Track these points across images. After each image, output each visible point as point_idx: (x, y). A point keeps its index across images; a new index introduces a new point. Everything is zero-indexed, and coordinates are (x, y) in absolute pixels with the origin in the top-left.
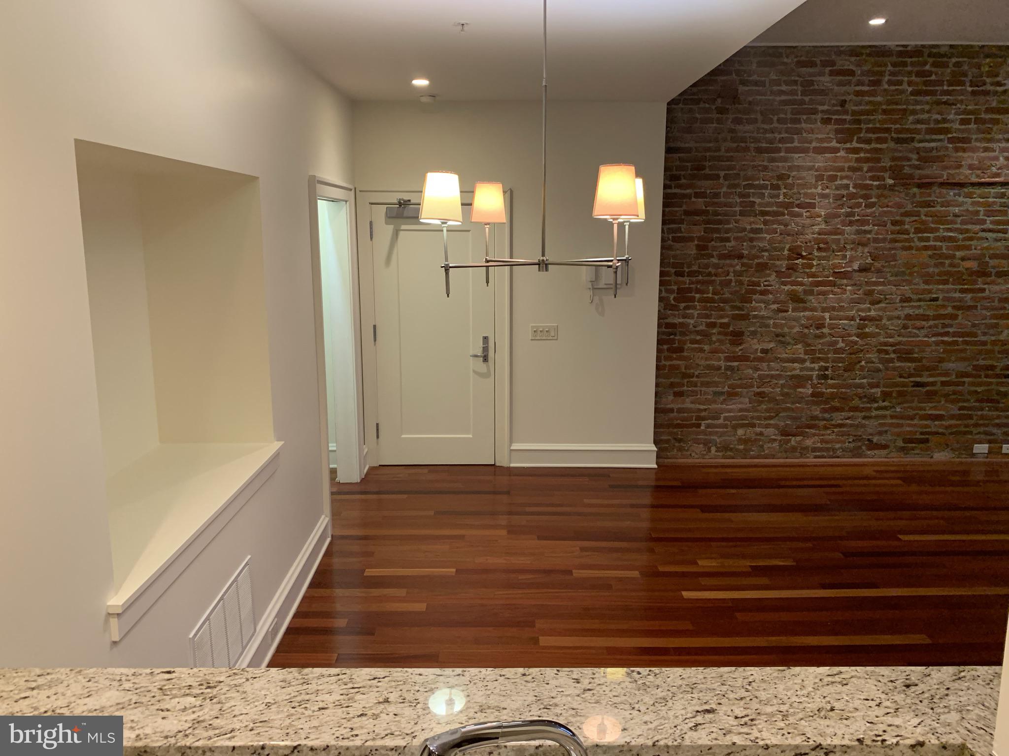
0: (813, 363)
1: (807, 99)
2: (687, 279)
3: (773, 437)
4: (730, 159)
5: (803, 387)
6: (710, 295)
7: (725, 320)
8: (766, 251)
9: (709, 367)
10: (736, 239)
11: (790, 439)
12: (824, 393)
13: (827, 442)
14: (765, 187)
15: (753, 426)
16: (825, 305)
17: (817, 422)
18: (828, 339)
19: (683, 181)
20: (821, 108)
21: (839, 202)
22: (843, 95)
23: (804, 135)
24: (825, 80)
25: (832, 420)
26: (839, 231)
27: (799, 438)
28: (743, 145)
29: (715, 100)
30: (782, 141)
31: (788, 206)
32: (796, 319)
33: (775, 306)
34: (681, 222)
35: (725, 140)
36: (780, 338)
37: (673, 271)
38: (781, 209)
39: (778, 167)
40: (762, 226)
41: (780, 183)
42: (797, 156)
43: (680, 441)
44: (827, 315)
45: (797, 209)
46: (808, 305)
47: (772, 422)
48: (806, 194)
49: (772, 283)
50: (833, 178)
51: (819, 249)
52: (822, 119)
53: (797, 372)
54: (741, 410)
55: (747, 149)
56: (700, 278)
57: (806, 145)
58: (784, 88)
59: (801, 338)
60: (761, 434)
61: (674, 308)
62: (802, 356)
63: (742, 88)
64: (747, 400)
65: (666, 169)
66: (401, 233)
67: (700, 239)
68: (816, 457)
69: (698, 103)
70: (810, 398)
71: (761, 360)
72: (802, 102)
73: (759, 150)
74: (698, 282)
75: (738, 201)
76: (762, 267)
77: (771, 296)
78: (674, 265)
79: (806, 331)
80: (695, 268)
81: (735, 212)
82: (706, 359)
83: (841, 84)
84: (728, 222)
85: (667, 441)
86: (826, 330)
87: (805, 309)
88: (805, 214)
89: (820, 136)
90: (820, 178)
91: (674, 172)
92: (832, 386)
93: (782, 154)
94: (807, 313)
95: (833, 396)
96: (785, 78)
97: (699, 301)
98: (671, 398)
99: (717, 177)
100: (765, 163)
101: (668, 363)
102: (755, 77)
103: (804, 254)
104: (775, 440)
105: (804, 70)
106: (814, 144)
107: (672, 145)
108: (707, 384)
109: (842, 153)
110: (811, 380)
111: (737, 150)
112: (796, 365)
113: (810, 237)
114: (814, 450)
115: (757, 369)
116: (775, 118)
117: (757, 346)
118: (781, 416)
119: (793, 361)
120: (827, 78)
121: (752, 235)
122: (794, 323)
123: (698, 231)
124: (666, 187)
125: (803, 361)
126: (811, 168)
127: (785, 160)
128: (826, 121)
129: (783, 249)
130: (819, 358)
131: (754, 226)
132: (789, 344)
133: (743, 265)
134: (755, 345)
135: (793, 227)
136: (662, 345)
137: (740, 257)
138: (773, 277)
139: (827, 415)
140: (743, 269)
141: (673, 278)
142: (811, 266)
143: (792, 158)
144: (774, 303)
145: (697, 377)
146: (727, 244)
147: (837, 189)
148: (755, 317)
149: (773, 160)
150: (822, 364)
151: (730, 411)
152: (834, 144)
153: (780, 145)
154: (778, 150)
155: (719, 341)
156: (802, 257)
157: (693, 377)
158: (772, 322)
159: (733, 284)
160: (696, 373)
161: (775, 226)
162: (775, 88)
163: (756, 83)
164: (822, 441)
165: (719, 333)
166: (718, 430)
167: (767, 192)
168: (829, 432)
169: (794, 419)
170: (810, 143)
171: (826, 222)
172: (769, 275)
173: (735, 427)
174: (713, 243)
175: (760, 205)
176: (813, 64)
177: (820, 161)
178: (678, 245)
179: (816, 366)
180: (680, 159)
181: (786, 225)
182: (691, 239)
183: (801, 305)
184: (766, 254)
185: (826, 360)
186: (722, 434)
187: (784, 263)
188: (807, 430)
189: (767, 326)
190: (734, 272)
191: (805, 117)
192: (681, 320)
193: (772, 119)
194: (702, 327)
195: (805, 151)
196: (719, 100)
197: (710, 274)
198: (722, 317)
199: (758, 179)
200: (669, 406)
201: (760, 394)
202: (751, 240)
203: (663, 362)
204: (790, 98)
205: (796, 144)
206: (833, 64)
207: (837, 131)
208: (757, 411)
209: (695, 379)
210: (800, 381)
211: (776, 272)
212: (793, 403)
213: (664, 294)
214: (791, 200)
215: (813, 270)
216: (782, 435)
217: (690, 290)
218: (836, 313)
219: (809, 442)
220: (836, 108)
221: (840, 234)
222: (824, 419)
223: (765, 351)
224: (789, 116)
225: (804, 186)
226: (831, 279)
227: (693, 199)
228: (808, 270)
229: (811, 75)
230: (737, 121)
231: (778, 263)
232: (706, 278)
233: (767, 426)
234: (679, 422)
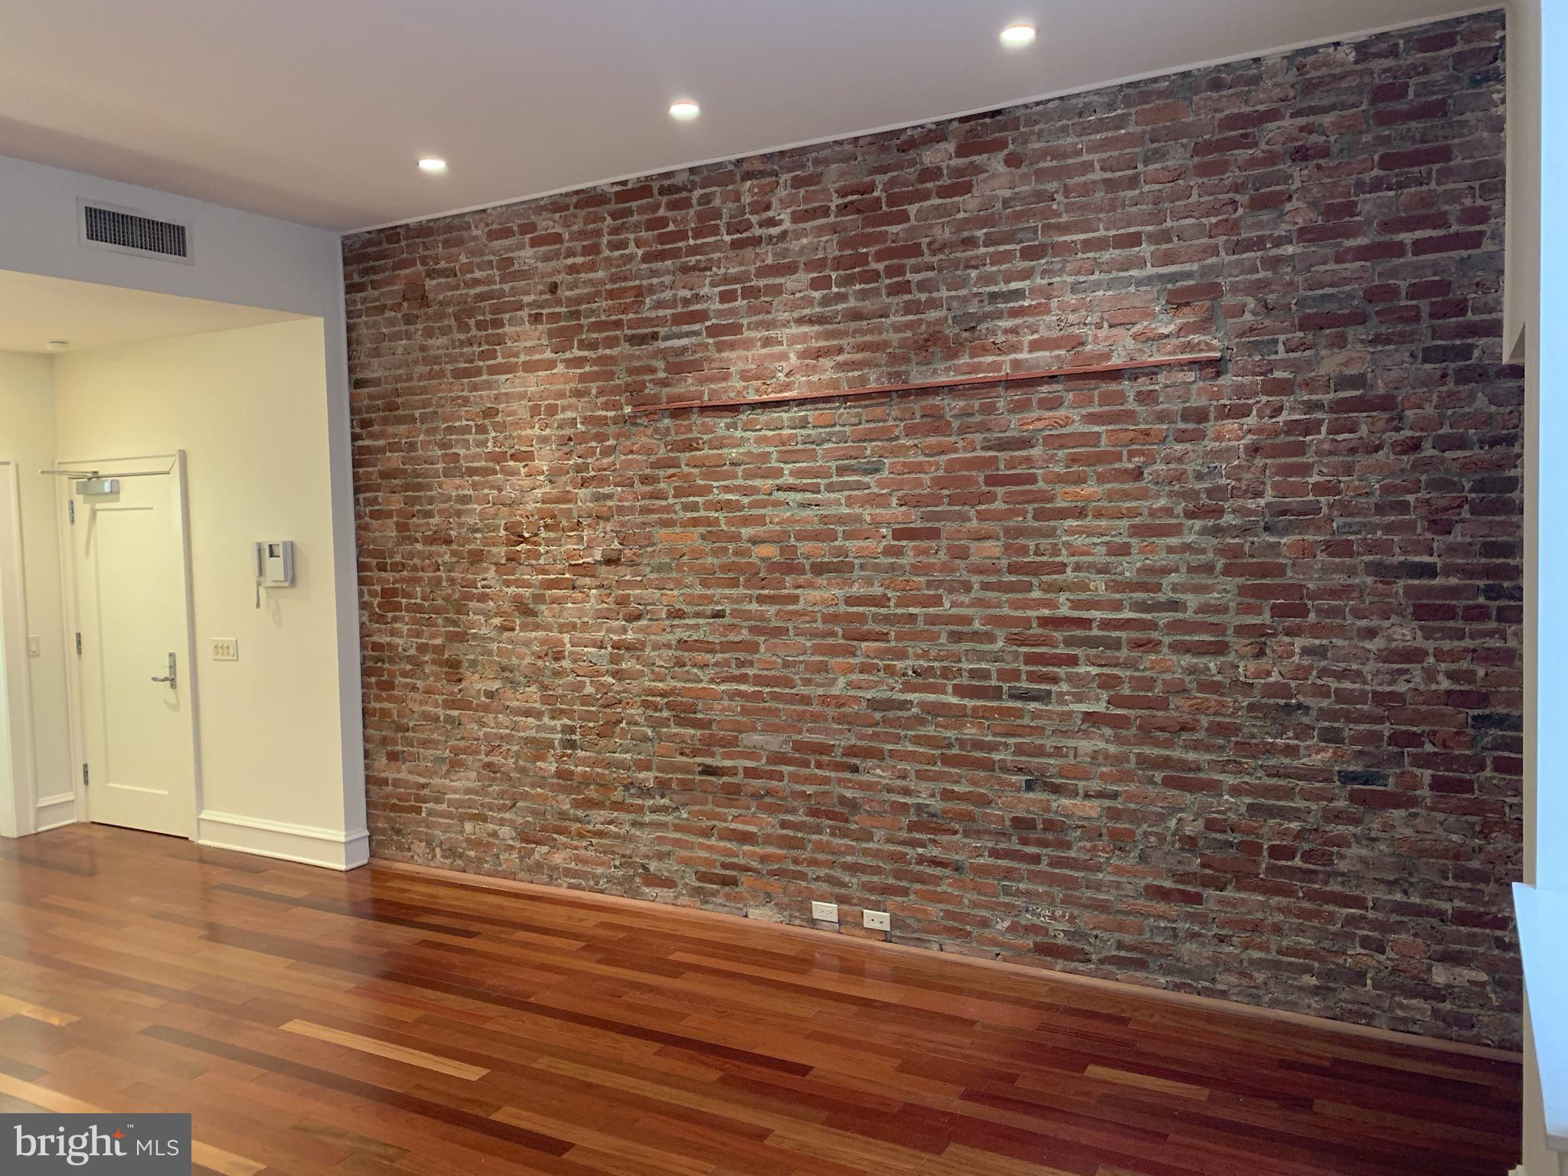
0: (553, 718)
1: (506, 287)
2: (389, 576)
3: (510, 842)
4: (424, 390)
5: (543, 758)
6: (419, 601)
7: (438, 641)
8: (477, 530)
9: (425, 716)
10: (440, 512)
11: (533, 850)
12: (572, 773)
13: (585, 862)
14: (466, 430)
15: (485, 819)
16: (562, 620)
17: (567, 823)
18: (571, 678)
19: (376, 428)
20: (527, 299)
21: (566, 449)
22: (552, 275)
23: (509, 344)
24: (527, 256)
25: (589, 823)
26: (570, 496)
27: (544, 849)
28: (437, 367)
29: (400, 305)
30: (483, 356)
31: (499, 458)
32: (527, 643)
33: (497, 621)
34: (377, 488)
35: (416, 363)
36: (506, 674)
37: (374, 562)
38: (491, 464)
39: (481, 397)
40: (471, 492)
41: (486, 422)
42: (504, 377)
43: (398, 832)
44: (566, 638)
45: (512, 463)
46: (538, 620)
47: (507, 816)
48: (520, 437)
49: (492, 583)
50: (552, 410)
51: (546, 526)
52: (530, 315)
53: (532, 733)
54: (468, 791)
55: (441, 374)
56: (405, 573)
57: (512, 359)
58: (478, 274)
59: (534, 676)
60: (495, 834)
61: (380, 619)
62: (537, 705)
63: (429, 284)
64: (473, 775)
65: (354, 411)
66: (99, 514)
67: (400, 512)
68: (571, 887)
69: (382, 313)
70: (555, 781)
71: (486, 709)
72: (501, 294)
73: (459, 374)
74: (402, 580)
75: (439, 453)
76: (477, 558)
77: (491, 603)
78: (372, 554)
79: (540, 663)
80: (398, 558)
81: (437, 470)
82: (421, 703)
83: (546, 259)
84: (430, 488)
85: (383, 831)
86: (566, 663)
87: (537, 627)
88: (523, 471)
89: (528, 344)
90: (535, 410)
91: (365, 416)
92: (584, 762)
93: (484, 377)
94: (540, 634)
95: (586, 780)
96: (477, 260)
97: (407, 610)
98: (384, 761)
99: (413, 419)
100: (465, 394)
101: (378, 705)
102: (443, 264)
103: (526, 535)
104: (512, 848)
105: (497, 244)
106: (523, 358)
107: (360, 376)
108: (425, 743)
109: (560, 368)
110: (554, 748)
111: (431, 376)
112: (530, 719)
113: (531, 507)
114: (567, 872)
115: (483, 725)
116: (472, 322)
117: (478, 686)
118: (520, 808)
119: (528, 713)
120: (527, 253)
121: (459, 506)
122: (524, 650)
123: (396, 503)
124: (355, 437)
125: (539, 715)
126: (522, 396)
127: (488, 385)
128: (536, 319)
129: (496, 529)
130: (562, 711)
131: (461, 492)
132: (518, 684)
133: (453, 554)
134: (476, 684)
135: (509, 493)
136: (369, 676)
137: (448, 542)
138: (491, 573)
139: (580, 813)
140: (454, 559)
141: (375, 574)
142: (538, 556)
143: (496, 382)
144: (496, 615)
145: (414, 730)
146: (431, 521)
147: (560, 427)
148: (475, 636)
149: (475, 388)
150: (566, 721)
151: (455, 792)
152: (549, 355)
153: (481, 363)
154: (478, 372)
155: (435, 674)
156: (525, 540)
157: (408, 730)
158: (494, 646)
159: (444, 584)
160: (411, 724)
161: (486, 491)
162: (469, 276)
163: (444, 273)
164: (578, 859)
165: (434, 662)
166: (441, 820)
167: (471, 438)
168: (584, 844)
169: (534, 813)
170: (517, 355)
171: (551, 481)
172: (487, 570)
173: (462, 819)
174: (415, 519)
175: (466, 456)
176: (507, 233)
177: (532, 384)
178: (375, 523)
179: (558, 724)
180: (371, 397)
181: (500, 490)
182: (389, 514)
183: (530, 619)
184: (479, 535)
185: (569, 714)
186: (447, 829)
187: (502, 550)
188: (555, 836)
189: (489, 653)
190: (445, 563)
191: (507, 316)
192: (388, 639)
193: (467, 324)
194: (412, 652)
195: (510, 369)
196: (405, 304)
197: (415, 568)
198: (433, 636)
199: (459, 418)
200: (383, 775)
201: (488, 766)
202: (459, 514)
203: (374, 704)
204: (487, 288)
205: (500, 360)
206: (533, 227)
207: (551, 334)
208: (487, 794)
209: (410, 734)
210: (538, 748)
211: (496, 564)
212: (533, 786)
213: (366, 598)
214: (503, 449)
215: (542, 561)
216: (523, 840)
217: (394, 592)
218: (578, 635)
219: (558, 858)
220: (544, 297)
221: (569, 501)
222: (577, 820)
223: (490, 695)
224: (489, 317)
225: (516, 425)
226: (567, 576)
227: (388, 454)
228: (534, 562)
229: (509, 249)
230: (429, 333)
231: (494, 550)
232: (412, 574)
233: (502, 822)
234: (395, 801)
